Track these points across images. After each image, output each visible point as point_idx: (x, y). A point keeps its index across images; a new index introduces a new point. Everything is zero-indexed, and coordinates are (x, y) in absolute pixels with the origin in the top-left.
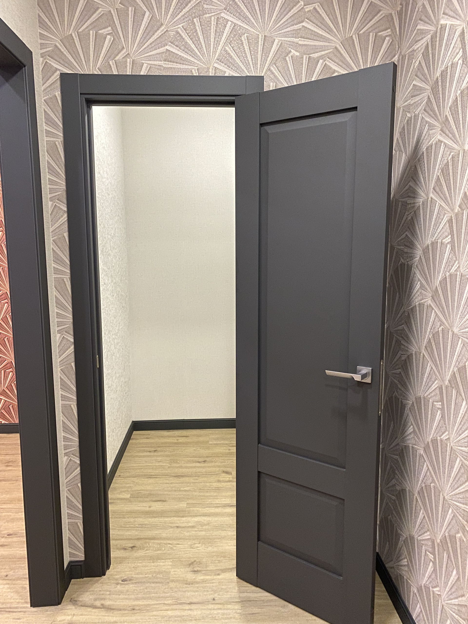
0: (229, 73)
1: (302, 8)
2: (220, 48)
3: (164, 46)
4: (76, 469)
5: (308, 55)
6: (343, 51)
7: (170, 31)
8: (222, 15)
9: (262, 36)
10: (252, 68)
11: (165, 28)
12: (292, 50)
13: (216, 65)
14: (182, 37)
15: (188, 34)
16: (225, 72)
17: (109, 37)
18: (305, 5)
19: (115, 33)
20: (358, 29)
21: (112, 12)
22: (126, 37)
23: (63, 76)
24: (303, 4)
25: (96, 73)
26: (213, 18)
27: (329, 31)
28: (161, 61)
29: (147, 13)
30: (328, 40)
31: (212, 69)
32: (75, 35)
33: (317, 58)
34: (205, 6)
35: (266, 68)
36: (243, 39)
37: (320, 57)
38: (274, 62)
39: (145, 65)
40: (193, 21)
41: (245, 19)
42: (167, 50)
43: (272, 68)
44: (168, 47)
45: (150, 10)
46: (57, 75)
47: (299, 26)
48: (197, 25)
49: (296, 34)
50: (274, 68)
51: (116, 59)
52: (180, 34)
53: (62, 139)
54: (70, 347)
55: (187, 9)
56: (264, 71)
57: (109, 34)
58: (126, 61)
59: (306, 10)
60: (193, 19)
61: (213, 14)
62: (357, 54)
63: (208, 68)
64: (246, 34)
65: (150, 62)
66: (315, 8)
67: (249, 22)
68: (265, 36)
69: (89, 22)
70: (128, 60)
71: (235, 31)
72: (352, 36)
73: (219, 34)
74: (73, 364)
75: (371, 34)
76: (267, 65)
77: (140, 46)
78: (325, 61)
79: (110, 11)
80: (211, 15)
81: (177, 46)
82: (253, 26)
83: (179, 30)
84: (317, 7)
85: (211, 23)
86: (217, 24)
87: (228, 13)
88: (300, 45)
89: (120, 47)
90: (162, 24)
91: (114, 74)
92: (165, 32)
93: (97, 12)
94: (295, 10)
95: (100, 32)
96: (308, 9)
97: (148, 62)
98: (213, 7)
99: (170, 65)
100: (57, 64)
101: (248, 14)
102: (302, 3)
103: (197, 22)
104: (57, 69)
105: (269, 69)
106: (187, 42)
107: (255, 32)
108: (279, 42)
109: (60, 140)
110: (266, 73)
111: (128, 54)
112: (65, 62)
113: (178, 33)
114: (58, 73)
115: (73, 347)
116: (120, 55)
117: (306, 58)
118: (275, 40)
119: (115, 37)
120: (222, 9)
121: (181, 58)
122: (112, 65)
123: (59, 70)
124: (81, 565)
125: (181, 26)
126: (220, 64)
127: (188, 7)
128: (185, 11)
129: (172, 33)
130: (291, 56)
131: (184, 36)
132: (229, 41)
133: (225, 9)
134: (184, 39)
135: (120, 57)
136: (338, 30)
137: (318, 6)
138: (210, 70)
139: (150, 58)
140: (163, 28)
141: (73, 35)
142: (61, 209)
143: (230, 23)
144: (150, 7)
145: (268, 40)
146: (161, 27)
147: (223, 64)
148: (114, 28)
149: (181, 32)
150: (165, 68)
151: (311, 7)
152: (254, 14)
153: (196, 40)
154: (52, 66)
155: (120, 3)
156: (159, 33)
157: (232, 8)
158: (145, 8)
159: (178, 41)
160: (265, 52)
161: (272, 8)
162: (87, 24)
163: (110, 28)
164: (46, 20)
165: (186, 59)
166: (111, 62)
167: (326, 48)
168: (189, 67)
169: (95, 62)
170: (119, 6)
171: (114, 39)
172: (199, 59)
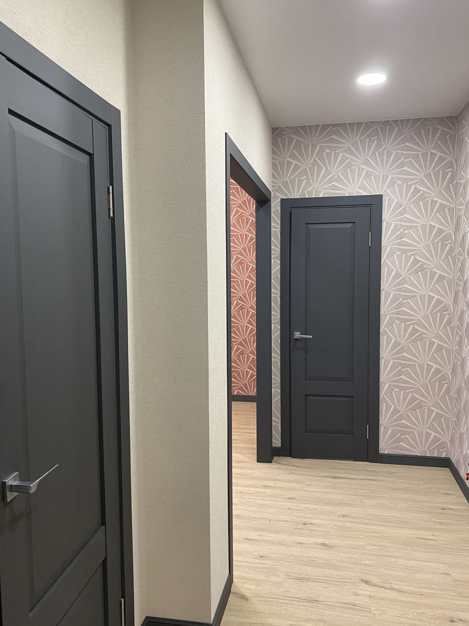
0: (364, 194)
1: (404, 160)
2: (360, 182)
3: (332, 183)
4: (278, 395)
5: (406, 183)
6: (425, 181)
7: (335, 175)
8: (362, 166)
9: (382, 175)
10: (376, 191)
11: (332, 174)
12: (398, 181)
13: (357, 190)
14: (341, 178)
15: (344, 176)
16: (362, 193)
19: (308, 178)
20: (434, 169)
21: (307, 169)
22: (313, 180)
23: (282, 200)
25: (298, 197)
26: (357, 168)
27: (418, 171)
28: (330, 190)
30: (417, 175)
31: (356, 192)
33: (411, 184)
34: (353, 163)
35: (384, 190)
36: (372, 177)
37: (413, 183)
38: (388, 187)
39: (322, 193)
40: (347, 170)
41: (373, 168)
42: (333, 184)
43: (387, 190)
44: (333, 183)
45: (325, 167)
46: (279, 199)
47: (402, 169)
48: (349, 172)
49: (400, 173)
50: (388, 190)
51: (308, 190)
52: (340, 177)
53: (279, 229)
54: (278, 331)
55: (344, 165)
56: (383, 192)
57: (305, 179)
58: (313, 191)
59: (405, 161)
61: (357, 166)
62: (433, 181)
63: (354, 192)
64: (373, 175)
66: (410, 160)
67: (375, 169)
69: (296, 174)
70: (314, 190)
71: (368, 174)
72: (430, 173)
73: (359, 175)
74: (279, 340)
75: (441, 171)
77: (319, 184)
78: (415, 185)
79: (306, 168)
80: (356, 167)
81: (338, 182)
82: (378, 171)
83: (339, 175)
85: (356, 171)
86: (359, 171)
87: (365, 165)
88: (402, 178)
89: (310, 185)
90: (331, 173)
91: (307, 197)
92: (332, 176)
93: (300, 169)
94: (400, 161)
95: (301, 178)
96: (406, 161)
97: (324, 191)
98: (357, 163)
99: (334, 191)
100: (279, 194)
101: (375, 165)
102: (403, 158)
103: (349, 171)
104: (279, 197)
105: (386, 191)
106: (343, 180)
107: (378, 173)
108: (391, 178)
109: (279, 230)
110: (384, 193)
111: (314, 188)
112: (283, 193)
113: (339, 176)
114: (280, 199)
115: (279, 331)
117: (405, 184)
118: (389, 176)
119: (308, 180)
120: (361, 164)
121: (340, 188)
122: (306, 194)
123: (280, 197)
124: (279, 449)
125: (340, 173)
126: (360, 190)
128: (342, 166)
129: (336, 177)
130: (398, 184)
132: (364, 179)
133: (363, 164)
134: (342, 179)
135: (310, 189)
136: (422, 169)
137: (412, 159)
138: (355, 193)
139: (324, 189)
140: (331, 174)
141: (288, 181)
142: (278, 263)
143: (365, 170)
144: (326, 166)
145: (385, 177)
146: (330, 174)
147: (361, 190)
148: (308, 176)
149: (340, 176)
150: (332, 193)
151: (408, 160)
152: (377, 164)
153: (348, 179)
154: (277, 195)
155: (311, 164)
156: (329, 177)
157: (367, 163)
158: (323, 166)
159: (339, 180)
160: (384, 183)
161: (387, 162)
162: (294, 175)
163: (305, 176)
164: (276, 175)
165: (342, 188)
166: (305, 192)
167: (417, 179)
168: (344, 192)
169: (298, 192)
170: (310, 166)
171: (307, 181)
172: (349, 188)
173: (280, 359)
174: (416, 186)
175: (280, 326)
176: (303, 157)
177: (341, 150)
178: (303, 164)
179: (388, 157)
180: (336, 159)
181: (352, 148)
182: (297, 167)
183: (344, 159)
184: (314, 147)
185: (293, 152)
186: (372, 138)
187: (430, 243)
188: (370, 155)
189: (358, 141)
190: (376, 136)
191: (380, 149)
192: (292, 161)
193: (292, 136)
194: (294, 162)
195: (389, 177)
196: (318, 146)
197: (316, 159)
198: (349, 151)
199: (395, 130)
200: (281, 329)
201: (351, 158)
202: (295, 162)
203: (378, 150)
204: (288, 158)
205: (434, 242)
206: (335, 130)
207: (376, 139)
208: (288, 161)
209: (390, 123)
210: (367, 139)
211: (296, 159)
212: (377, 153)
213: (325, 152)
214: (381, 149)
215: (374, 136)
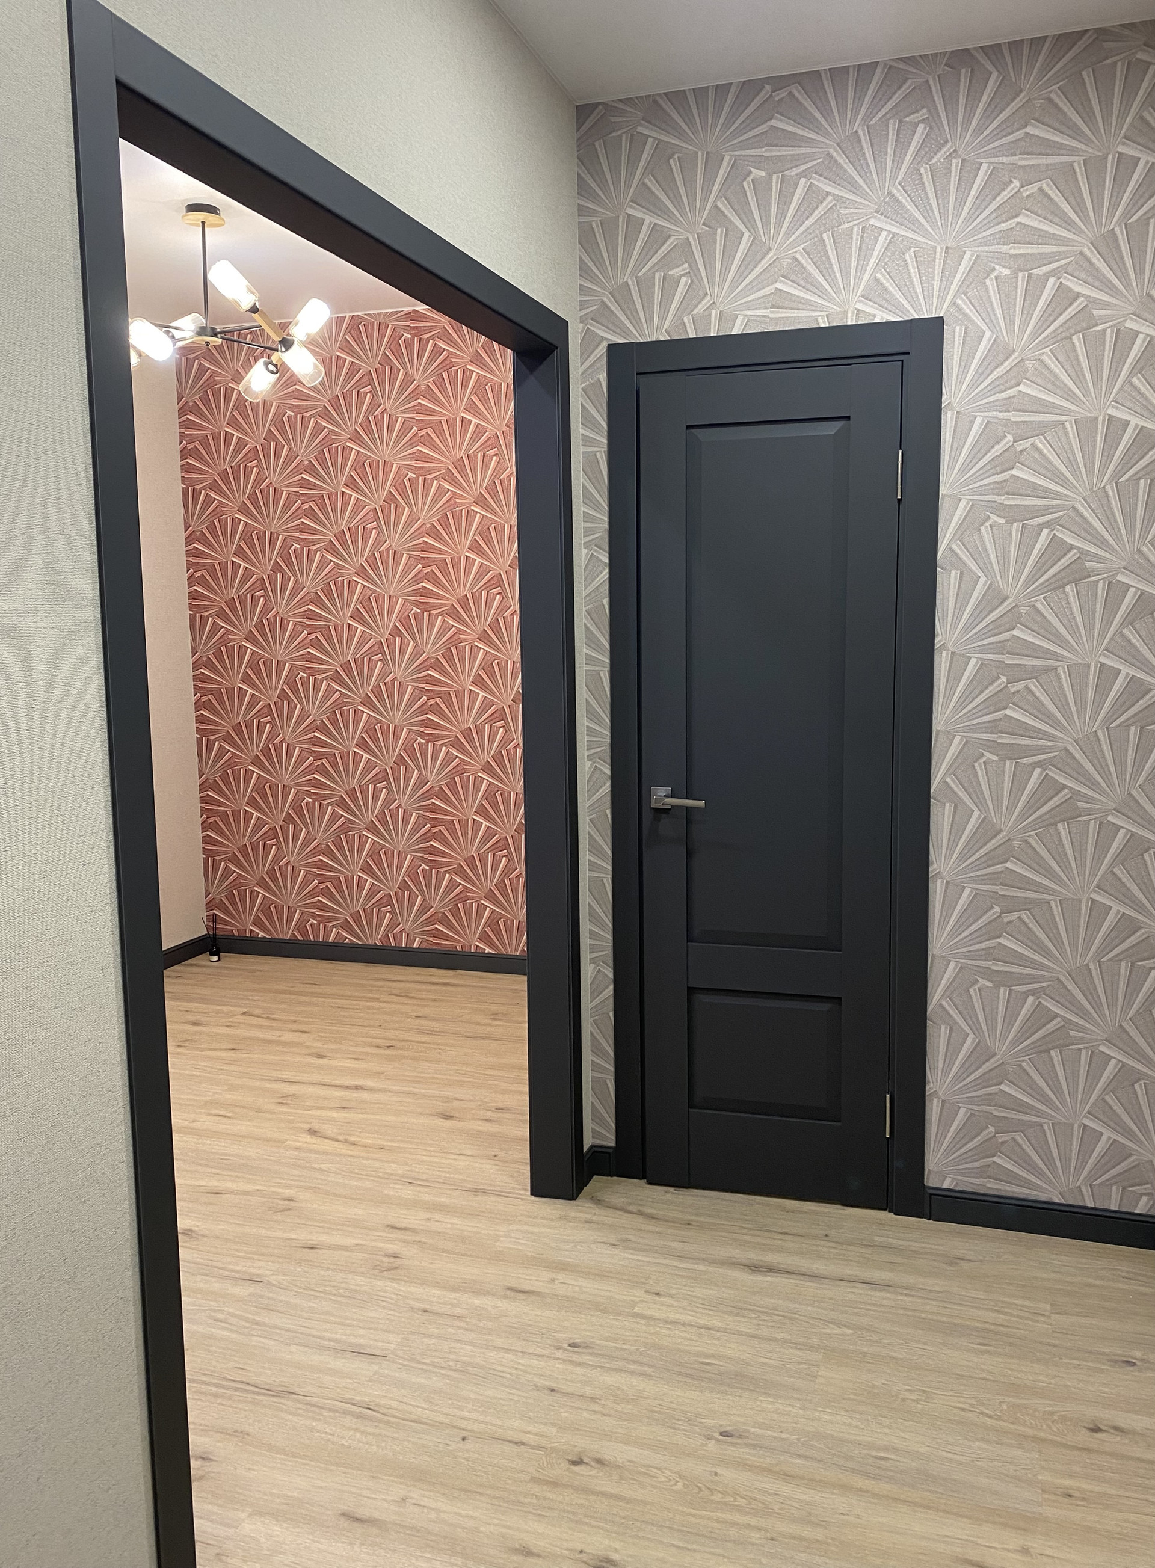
0: (881, 316)
1: (1019, 191)
2: (866, 276)
3: (772, 284)
4: (607, 987)
5: (1027, 271)
6: (1095, 259)
7: (783, 258)
8: (872, 222)
9: (942, 248)
10: (923, 304)
11: (775, 254)
12: (997, 267)
13: (859, 306)
14: (802, 265)
15: (812, 260)
16: (875, 316)
17: (684, 279)
18: (1022, 187)
19: (693, 273)
20: (1127, 214)
21: (691, 240)
22: (711, 276)
23: (612, 348)
24: (1018, 185)
25: (662, 338)
26: (855, 229)
27: (1068, 224)
28: (767, 308)
29: (747, 235)
30: (1067, 242)
31: (853, 313)
32: (633, 282)
33: (1044, 274)
34: (843, 211)
35: (947, 302)
36: (907, 257)
37: (1050, 272)
38: (962, 290)
39: (740, 318)
40: (822, 237)
41: (912, 224)
42: (777, 289)
43: (959, 301)
44: (778, 285)
45: (752, 230)
46: (602, 349)
47: (1012, 223)
48: (829, 242)
49: (1006, 237)
50: (963, 300)
51: (694, 312)
52: (799, 262)
53: (605, 448)
54: (605, 784)
55: (811, 220)
56: (945, 306)
57: (683, 275)
58: (710, 315)
59: (1025, 194)
60: (821, 234)
61: (855, 222)
62: (1122, 257)
63: (846, 313)
64: (913, 249)
65: (749, 312)
66: (1041, 189)
67: (918, 228)
68: (947, 248)
69: (654, 260)
70: (713, 312)
71: (894, 246)
72: (1113, 229)
73: (865, 253)
74: (609, 812)
76: (950, 297)
77: (732, 288)
78: (1059, 279)
79: (688, 238)
80: (852, 224)
81: (793, 281)
82: (925, 234)
83: (798, 256)
84: (1044, 186)
85: (852, 238)
86: (862, 237)
87: (882, 217)
88: (1012, 256)
89: (701, 293)
90: (770, 249)
91: (691, 337)
92: (775, 261)
93: (668, 243)
94: (1005, 195)
95: (670, 273)
96: (1028, 193)
97: (746, 312)
98: (856, 211)
99: (783, 314)
100: (604, 331)
101: (917, 215)
102: (1016, 183)
103: (829, 239)
104: (603, 339)
105: (954, 304)
106: (810, 274)
107: (929, 242)
108: (972, 255)
109: (603, 450)
110: (948, 310)
111: (714, 303)
112: (614, 325)
113: (795, 260)
114: (605, 344)
115: (609, 784)
116: (700, 306)
117: (1024, 277)
118: (965, 252)
119: (694, 278)
120: (872, 213)
121: (800, 300)
122: (687, 324)
123: (607, 339)
124: (609, 1153)
125: (801, 248)
126: (866, 304)
127: (813, 216)
128: (808, 223)
129: (785, 262)
130: (996, 278)
131: (805, 264)
132: (882, 264)
133: (877, 211)
134: (805, 268)
135: (699, 310)
136: (1085, 219)
137: (1048, 185)
138: (849, 315)
139: (748, 306)
140: (771, 254)
141: (630, 283)
142: (599, 558)
143: (884, 233)
144: (751, 225)
145: (952, 254)
146: (767, 253)
147: (871, 304)
148: (693, 265)
149: (800, 258)
150: (772, 319)
151: (1033, 189)
152: (927, 214)
153: (826, 268)
154: (597, 334)
155: (704, 224)
156: (764, 263)
157: (891, 209)
158: (742, 227)
159: (796, 273)
160: (947, 276)
161: (961, 202)
162: (650, 264)
163: (686, 265)
164: (591, 264)
165: (807, 302)
166: (686, 320)
167: (1063, 255)
168: (813, 314)
169: (662, 321)
170: (702, 228)
171: (692, 281)
172: (830, 299)
173: (610, 872)
174: (1061, 280)
175: (609, 767)
176: (676, 199)
177: (803, 167)
178: (677, 223)
179: (964, 184)
180: (785, 200)
181: (841, 159)
182: (658, 236)
183: (814, 197)
184: (713, 162)
185: (644, 184)
186: (907, 119)
187: (1106, 484)
188: (900, 178)
189: (860, 132)
190: (925, 111)
191: (936, 154)
192: (641, 215)
193: (640, 129)
194: (649, 219)
195: (968, 254)
196: (727, 158)
197: (719, 204)
198: (830, 170)
199: (992, 81)
200: (614, 778)
201: (836, 192)
202: (652, 219)
203: (930, 160)
204: (631, 207)
205: (1123, 479)
206: (781, 99)
207: (923, 121)
208: (629, 215)
209: (972, 55)
210: (891, 122)
211: (655, 207)
212: (926, 169)
213: (749, 179)
214: (939, 155)
215: (917, 111)
